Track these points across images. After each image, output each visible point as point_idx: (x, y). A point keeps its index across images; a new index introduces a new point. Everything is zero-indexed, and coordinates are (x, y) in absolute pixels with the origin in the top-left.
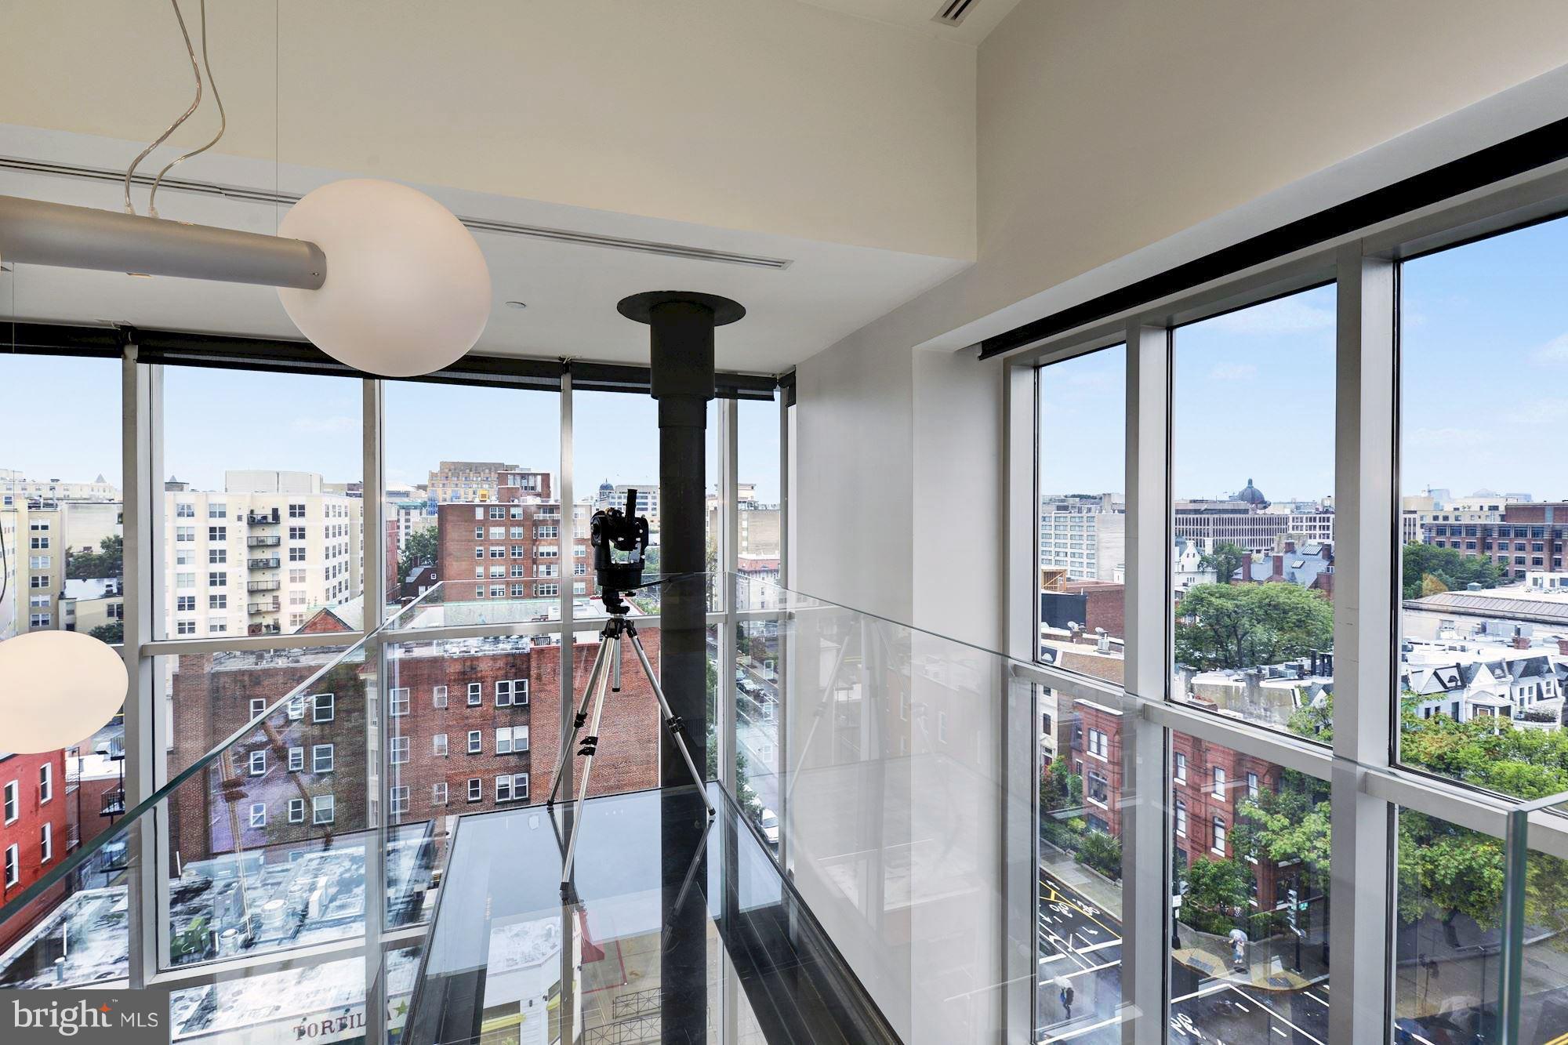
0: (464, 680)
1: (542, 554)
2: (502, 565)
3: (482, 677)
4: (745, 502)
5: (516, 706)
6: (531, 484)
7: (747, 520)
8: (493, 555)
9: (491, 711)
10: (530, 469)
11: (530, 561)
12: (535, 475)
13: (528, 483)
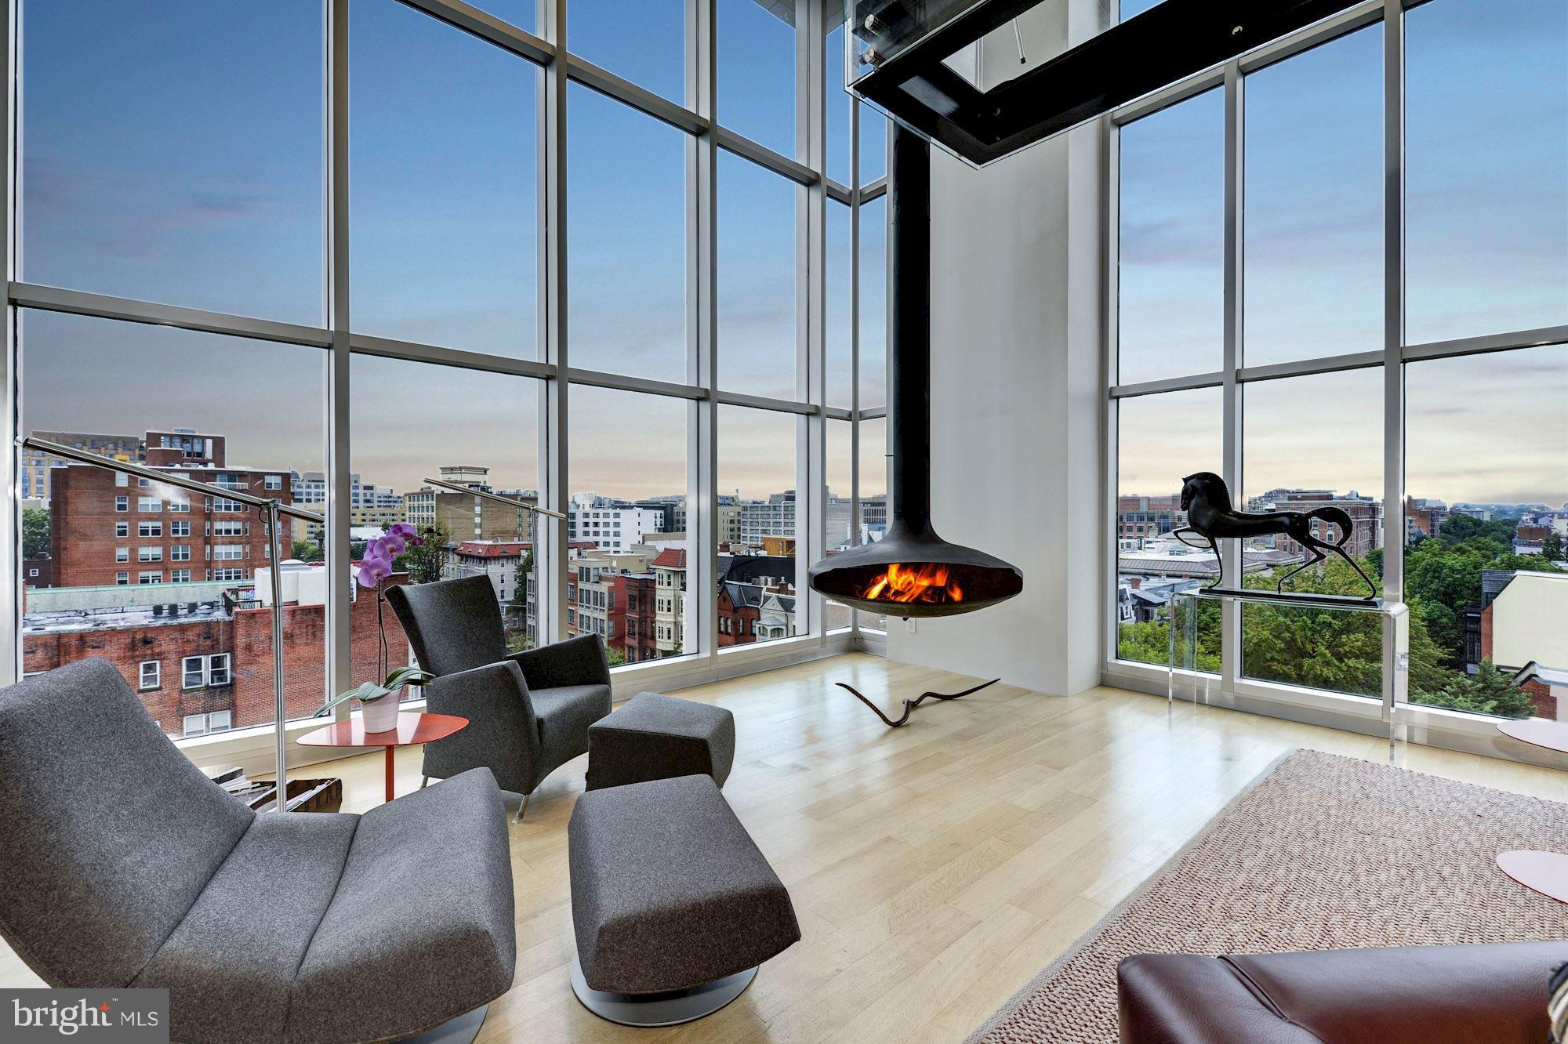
0: (132, 657)
1: (219, 532)
2: (157, 545)
3: (160, 654)
4: (478, 486)
5: (214, 687)
6: (197, 448)
7: (481, 505)
8: (144, 532)
9: (176, 695)
10: (195, 432)
11: (201, 541)
12: (203, 438)
13: (192, 448)
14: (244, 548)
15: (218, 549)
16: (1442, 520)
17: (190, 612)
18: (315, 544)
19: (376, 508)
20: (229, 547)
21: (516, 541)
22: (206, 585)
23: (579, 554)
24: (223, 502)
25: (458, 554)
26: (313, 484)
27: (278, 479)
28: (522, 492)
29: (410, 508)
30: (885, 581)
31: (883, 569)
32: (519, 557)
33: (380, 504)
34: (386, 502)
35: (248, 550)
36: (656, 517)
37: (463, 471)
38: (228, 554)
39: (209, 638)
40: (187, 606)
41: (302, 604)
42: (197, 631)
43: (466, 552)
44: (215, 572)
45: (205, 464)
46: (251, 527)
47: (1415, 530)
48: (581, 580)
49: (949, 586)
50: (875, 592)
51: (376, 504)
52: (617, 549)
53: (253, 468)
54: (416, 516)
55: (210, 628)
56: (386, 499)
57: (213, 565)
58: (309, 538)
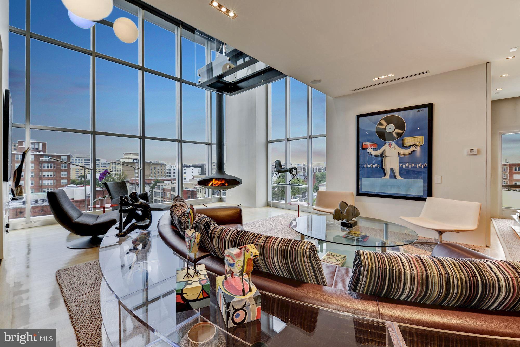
1: (44, 176)
4: (136, 159)
6: (36, 146)
11: (38, 179)
12: (39, 143)
13: (35, 146)
14: (54, 181)
15: (44, 182)
17: (36, 203)
18: (78, 180)
19: (100, 167)
20: (48, 181)
21: (150, 178)
22: (40, 194)
23: (172, 183)
24: (46, 165)
25: (130, 183)
26: (78, 159)
27: (66, 157)
28: (152, 162)
29: (113, 167)
30: (212, 182)
31: (211, 180)
32: (151, 184)
33: (102, 166)
34: (104, 165)
35: (55, 182)
36: (198, 170)
37: (132, 154)
38: (48, 183)
39: (43, 211)
40: (34, 201)
41: (75, 199)
42: (38, 209)
43: (132, 182)
44: (43, 189)
45: (39, 152)
46: (56, 174)
48: (172, 191)
49: (225, 183)
50: (210, 184)
51: (100, 166)
52: (185, 181)
53: (57, 153)
54: (115, 170)
55: (43, 208)
56: (104, 164)
57: (42, 187)
58: (76, 178)
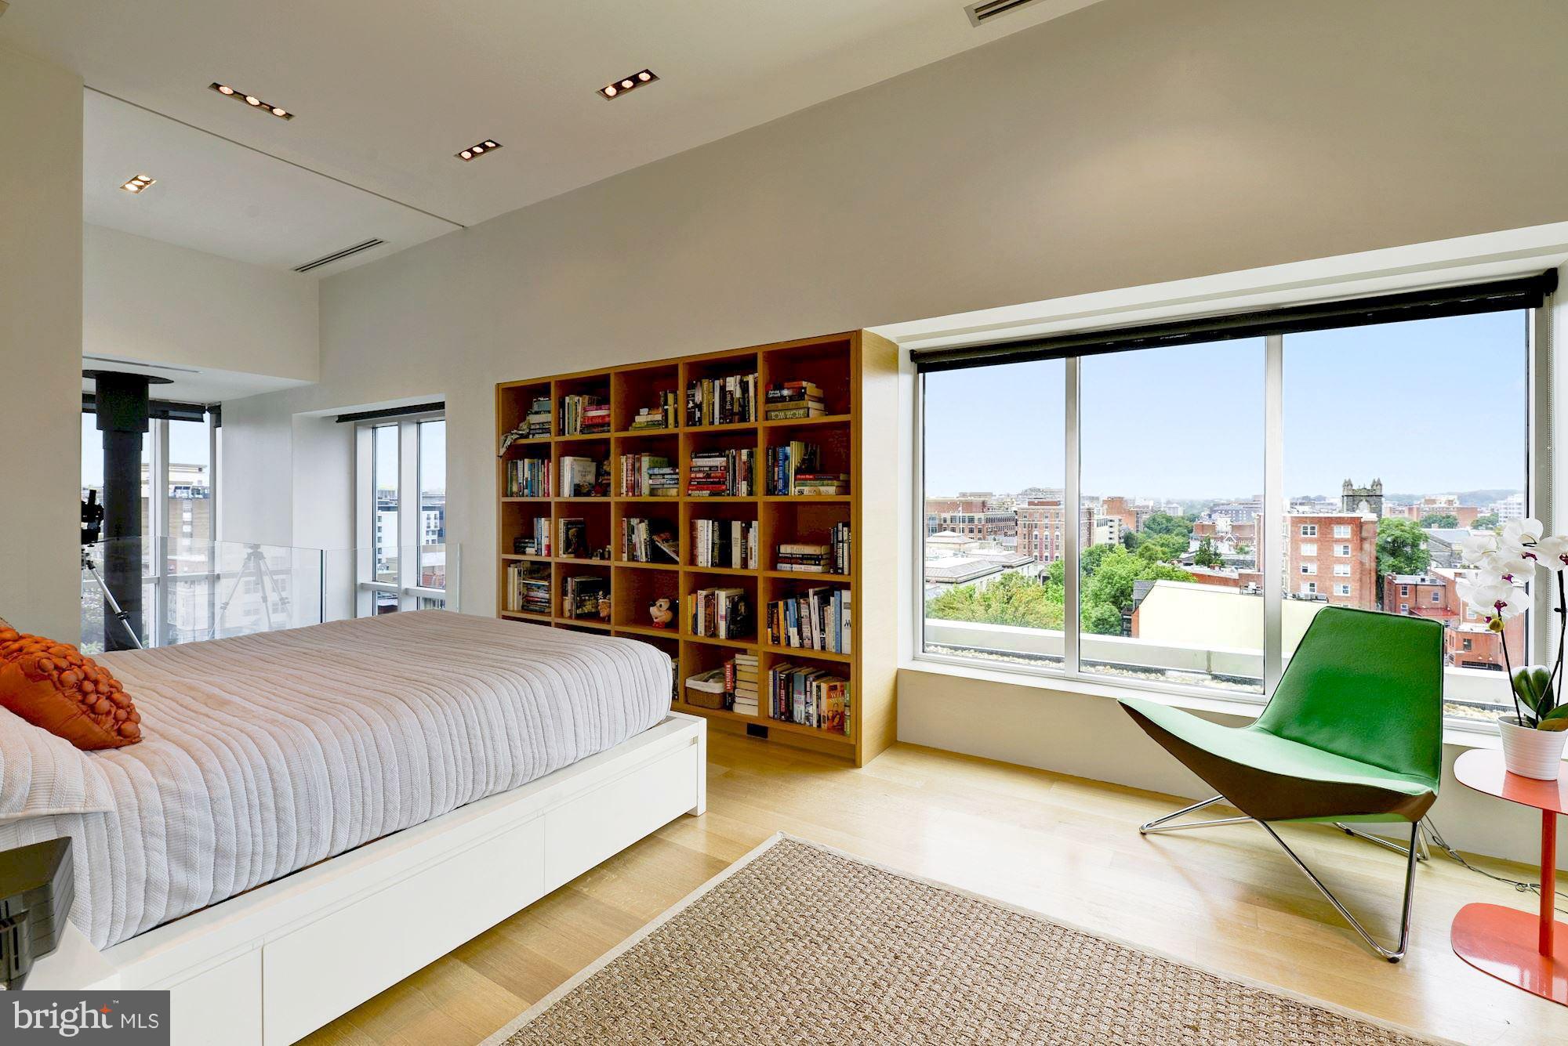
4: (188, 488)
16: (1145, 517)
47: (1124, 526)
